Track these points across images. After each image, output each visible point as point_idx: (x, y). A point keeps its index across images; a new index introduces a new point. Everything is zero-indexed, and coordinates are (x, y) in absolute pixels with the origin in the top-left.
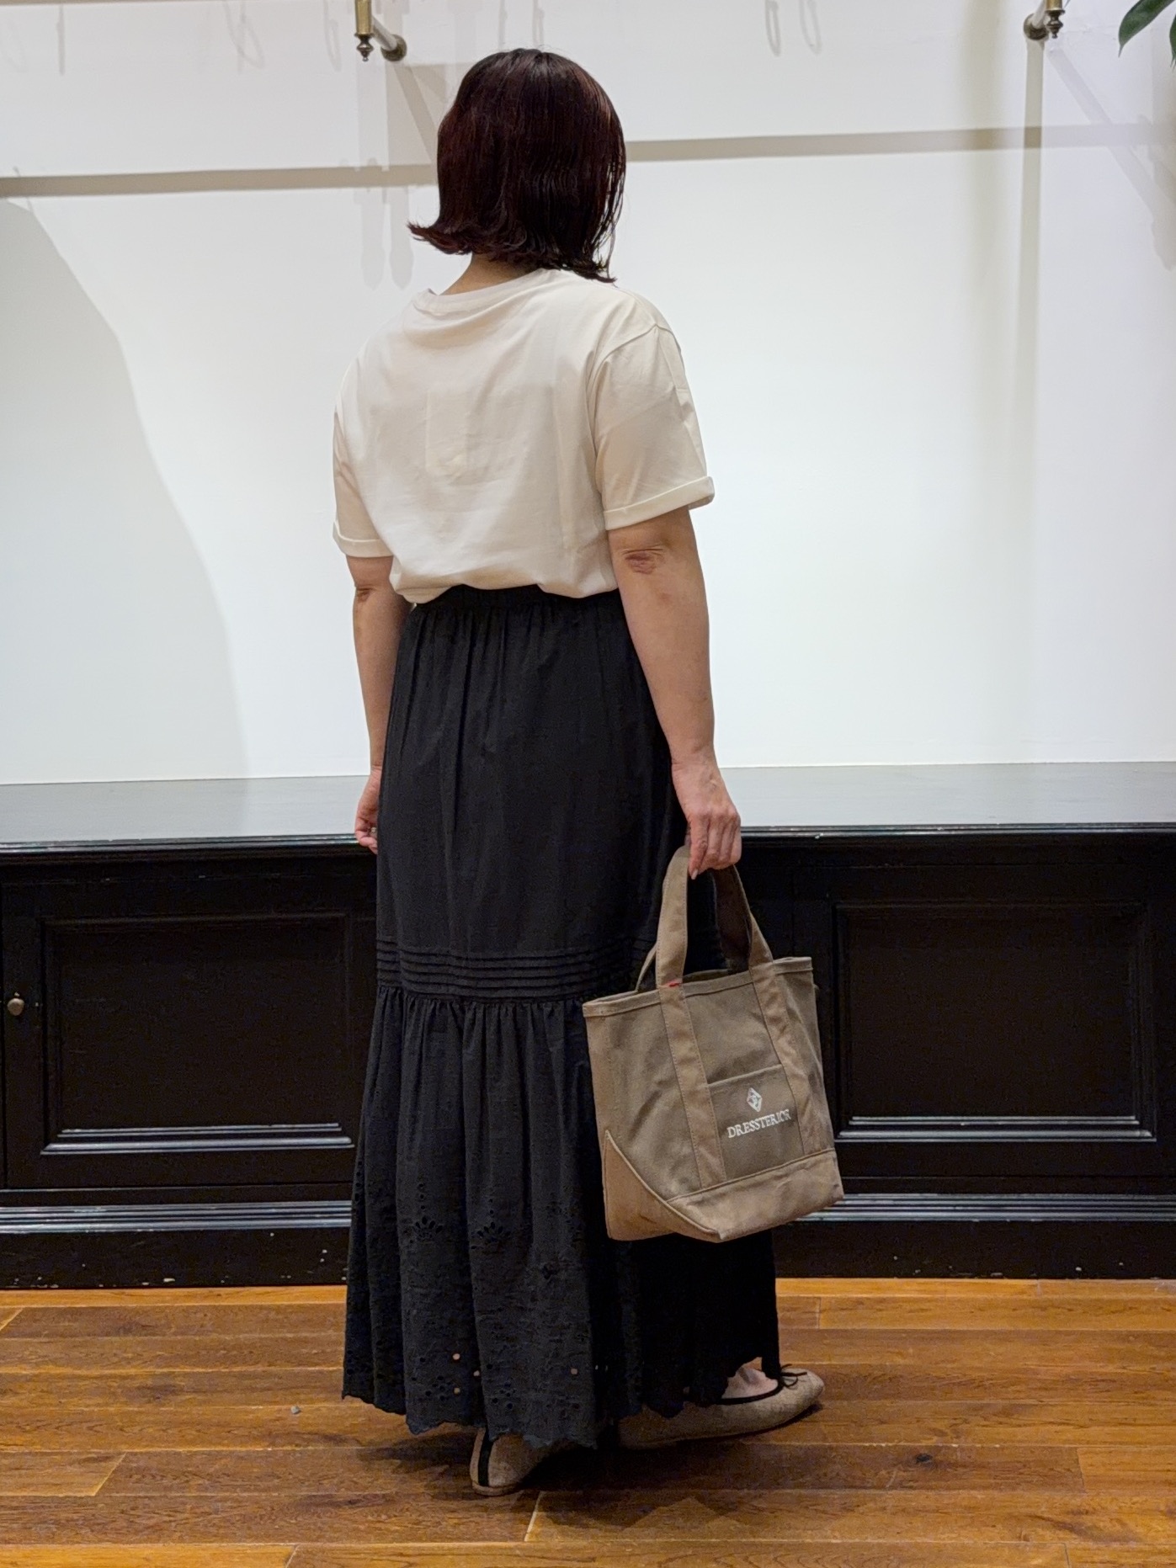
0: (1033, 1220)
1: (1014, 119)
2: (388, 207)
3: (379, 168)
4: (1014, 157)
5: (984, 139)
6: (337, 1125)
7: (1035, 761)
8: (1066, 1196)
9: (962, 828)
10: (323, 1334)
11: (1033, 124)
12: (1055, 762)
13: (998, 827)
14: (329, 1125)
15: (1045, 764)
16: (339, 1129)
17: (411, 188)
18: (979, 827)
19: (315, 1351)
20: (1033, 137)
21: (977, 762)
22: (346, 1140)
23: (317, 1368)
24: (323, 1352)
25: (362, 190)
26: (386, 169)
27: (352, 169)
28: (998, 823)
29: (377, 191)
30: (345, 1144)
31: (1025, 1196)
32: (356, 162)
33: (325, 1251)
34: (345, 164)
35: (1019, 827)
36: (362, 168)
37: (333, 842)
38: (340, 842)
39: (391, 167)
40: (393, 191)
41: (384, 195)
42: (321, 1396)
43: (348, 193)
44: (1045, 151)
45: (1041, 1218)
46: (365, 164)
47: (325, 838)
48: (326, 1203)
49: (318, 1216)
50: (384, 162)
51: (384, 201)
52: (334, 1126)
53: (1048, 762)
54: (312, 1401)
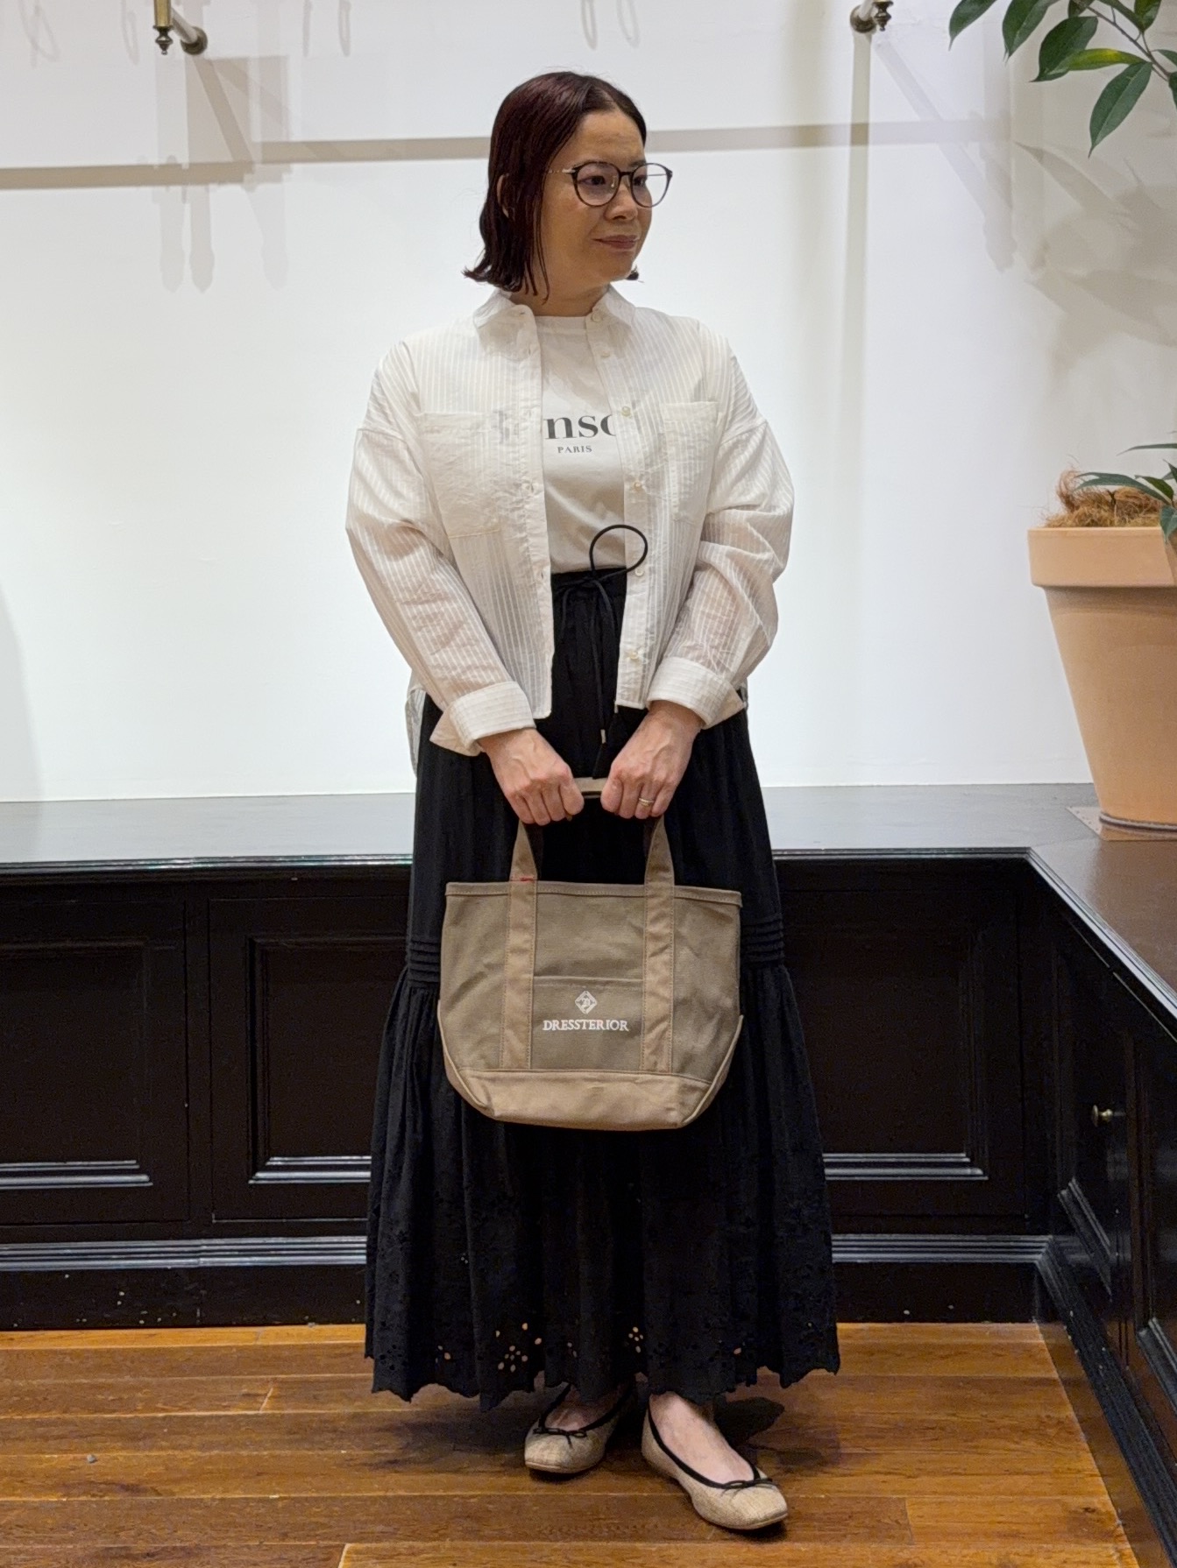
0: (859, 1261)
1: (841, 115)
2: (187, 207)
3: (179, 166)
4: (840, 154)
5: (809, 136)
6: (134, 1162)
7: (862, 784)
8: (894, 1236)
9: (786, 853)
10: (119, 1380)
11: (861, 120)
12: (882, 784)
13: (823, 853)
14: (126, 1162)
15: (872, 786)
16: (137, 1167)
17: (212, 187)
18: (804, 852)
19: (111, 1398)
20: (860, 134)
21: (801, 785)
22: (144, 1178)
23: (114, 1416)
24: (120, 1399)
25: (161, 189)
26: (185, 167)
27: (150, 167)
28: (823, 848)
29: (176, 190)
30: (144, 1182)
31: (852, 1236)
32: (154, 159)
33: (122, 1294)
34: (143, 162)
35: (845, 852)
36: (162, 167)
37: (130, 868)
38: (137, 868)
39: (192, 165)
40: (191, 189)
41: (184, 194)
42: (120, 1444)
43: (146, 191)
44: (872, 148)
45: (866, 1259)
46: (164, 161)
47: (122, 864)
48: (123, 1244)
49: (114, 1257)
50: (184, 159)
51: (184, 199)
52: (131, 1164)
53: (875, 784)
54: (106, 1449)
